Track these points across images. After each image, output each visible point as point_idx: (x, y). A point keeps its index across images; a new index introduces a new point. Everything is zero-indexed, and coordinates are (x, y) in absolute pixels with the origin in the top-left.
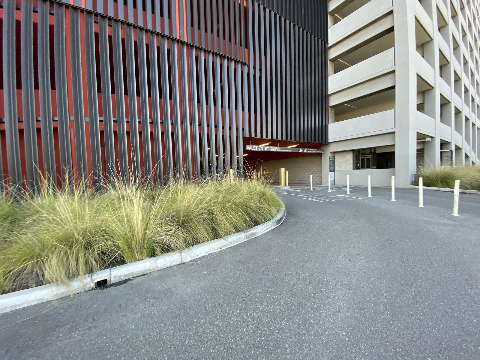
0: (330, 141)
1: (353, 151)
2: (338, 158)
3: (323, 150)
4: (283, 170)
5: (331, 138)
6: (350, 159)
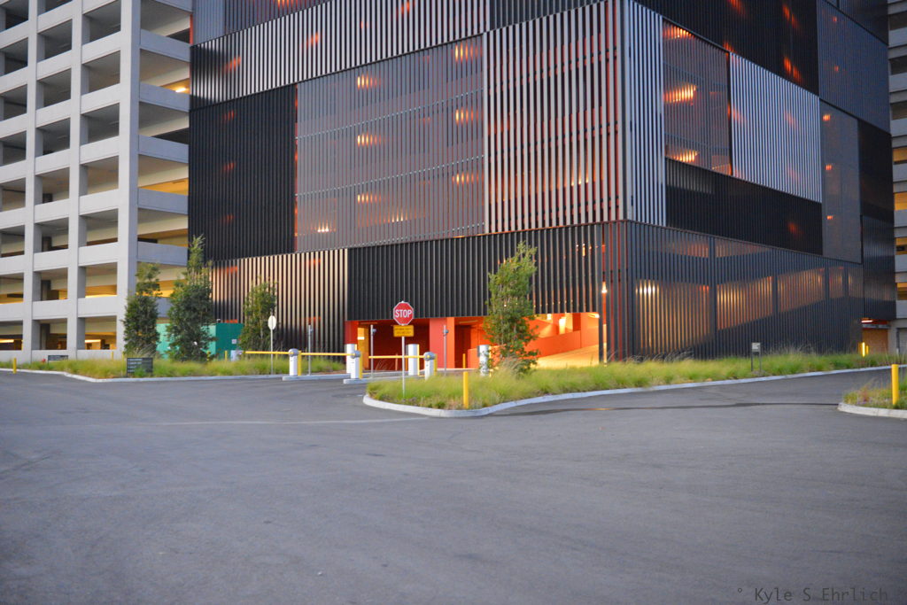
0: (898, 317)
3: (890, 326)
4: (863, 344)
5: (900, 314)
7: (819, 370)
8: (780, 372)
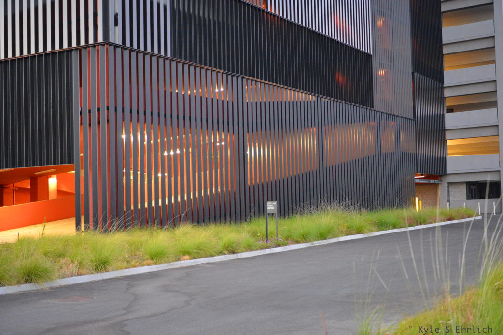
0: (448, 172)
1: (467, 183)
2: (452, 190)
3: (441, 181)
4: (417, 199)
5: (449, 170)
6: (463, 190)
7: (359, 232)
8: (304, 238)
